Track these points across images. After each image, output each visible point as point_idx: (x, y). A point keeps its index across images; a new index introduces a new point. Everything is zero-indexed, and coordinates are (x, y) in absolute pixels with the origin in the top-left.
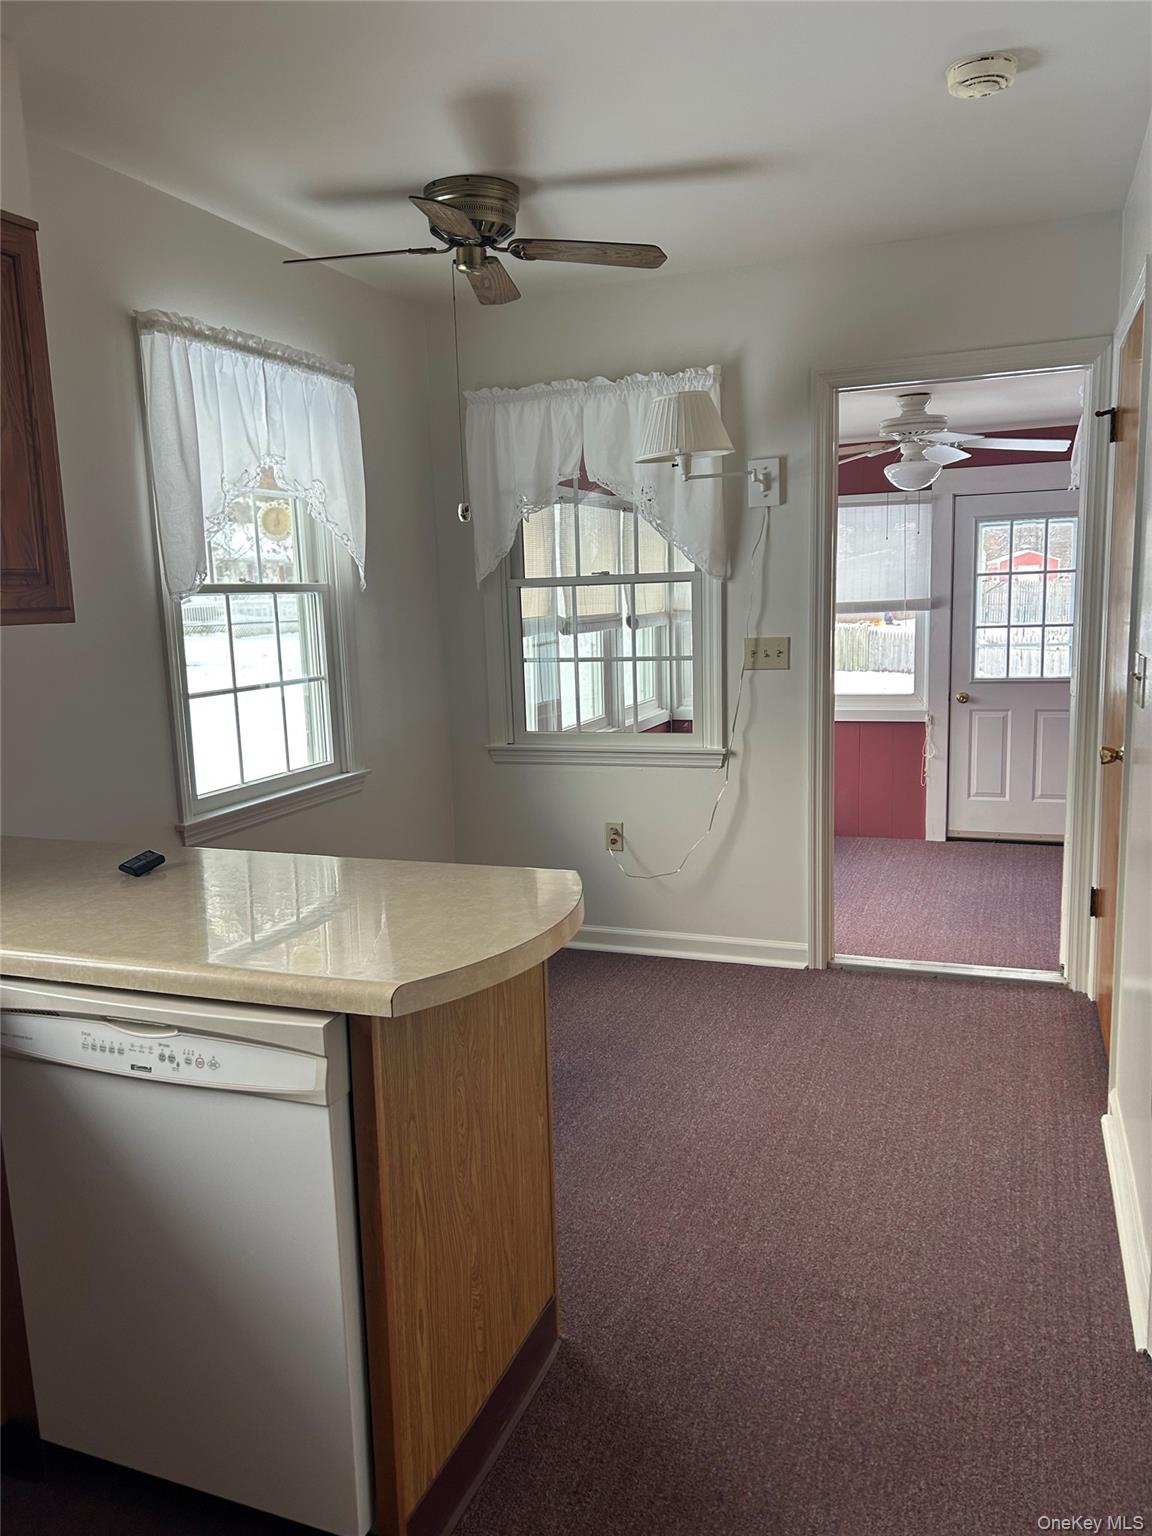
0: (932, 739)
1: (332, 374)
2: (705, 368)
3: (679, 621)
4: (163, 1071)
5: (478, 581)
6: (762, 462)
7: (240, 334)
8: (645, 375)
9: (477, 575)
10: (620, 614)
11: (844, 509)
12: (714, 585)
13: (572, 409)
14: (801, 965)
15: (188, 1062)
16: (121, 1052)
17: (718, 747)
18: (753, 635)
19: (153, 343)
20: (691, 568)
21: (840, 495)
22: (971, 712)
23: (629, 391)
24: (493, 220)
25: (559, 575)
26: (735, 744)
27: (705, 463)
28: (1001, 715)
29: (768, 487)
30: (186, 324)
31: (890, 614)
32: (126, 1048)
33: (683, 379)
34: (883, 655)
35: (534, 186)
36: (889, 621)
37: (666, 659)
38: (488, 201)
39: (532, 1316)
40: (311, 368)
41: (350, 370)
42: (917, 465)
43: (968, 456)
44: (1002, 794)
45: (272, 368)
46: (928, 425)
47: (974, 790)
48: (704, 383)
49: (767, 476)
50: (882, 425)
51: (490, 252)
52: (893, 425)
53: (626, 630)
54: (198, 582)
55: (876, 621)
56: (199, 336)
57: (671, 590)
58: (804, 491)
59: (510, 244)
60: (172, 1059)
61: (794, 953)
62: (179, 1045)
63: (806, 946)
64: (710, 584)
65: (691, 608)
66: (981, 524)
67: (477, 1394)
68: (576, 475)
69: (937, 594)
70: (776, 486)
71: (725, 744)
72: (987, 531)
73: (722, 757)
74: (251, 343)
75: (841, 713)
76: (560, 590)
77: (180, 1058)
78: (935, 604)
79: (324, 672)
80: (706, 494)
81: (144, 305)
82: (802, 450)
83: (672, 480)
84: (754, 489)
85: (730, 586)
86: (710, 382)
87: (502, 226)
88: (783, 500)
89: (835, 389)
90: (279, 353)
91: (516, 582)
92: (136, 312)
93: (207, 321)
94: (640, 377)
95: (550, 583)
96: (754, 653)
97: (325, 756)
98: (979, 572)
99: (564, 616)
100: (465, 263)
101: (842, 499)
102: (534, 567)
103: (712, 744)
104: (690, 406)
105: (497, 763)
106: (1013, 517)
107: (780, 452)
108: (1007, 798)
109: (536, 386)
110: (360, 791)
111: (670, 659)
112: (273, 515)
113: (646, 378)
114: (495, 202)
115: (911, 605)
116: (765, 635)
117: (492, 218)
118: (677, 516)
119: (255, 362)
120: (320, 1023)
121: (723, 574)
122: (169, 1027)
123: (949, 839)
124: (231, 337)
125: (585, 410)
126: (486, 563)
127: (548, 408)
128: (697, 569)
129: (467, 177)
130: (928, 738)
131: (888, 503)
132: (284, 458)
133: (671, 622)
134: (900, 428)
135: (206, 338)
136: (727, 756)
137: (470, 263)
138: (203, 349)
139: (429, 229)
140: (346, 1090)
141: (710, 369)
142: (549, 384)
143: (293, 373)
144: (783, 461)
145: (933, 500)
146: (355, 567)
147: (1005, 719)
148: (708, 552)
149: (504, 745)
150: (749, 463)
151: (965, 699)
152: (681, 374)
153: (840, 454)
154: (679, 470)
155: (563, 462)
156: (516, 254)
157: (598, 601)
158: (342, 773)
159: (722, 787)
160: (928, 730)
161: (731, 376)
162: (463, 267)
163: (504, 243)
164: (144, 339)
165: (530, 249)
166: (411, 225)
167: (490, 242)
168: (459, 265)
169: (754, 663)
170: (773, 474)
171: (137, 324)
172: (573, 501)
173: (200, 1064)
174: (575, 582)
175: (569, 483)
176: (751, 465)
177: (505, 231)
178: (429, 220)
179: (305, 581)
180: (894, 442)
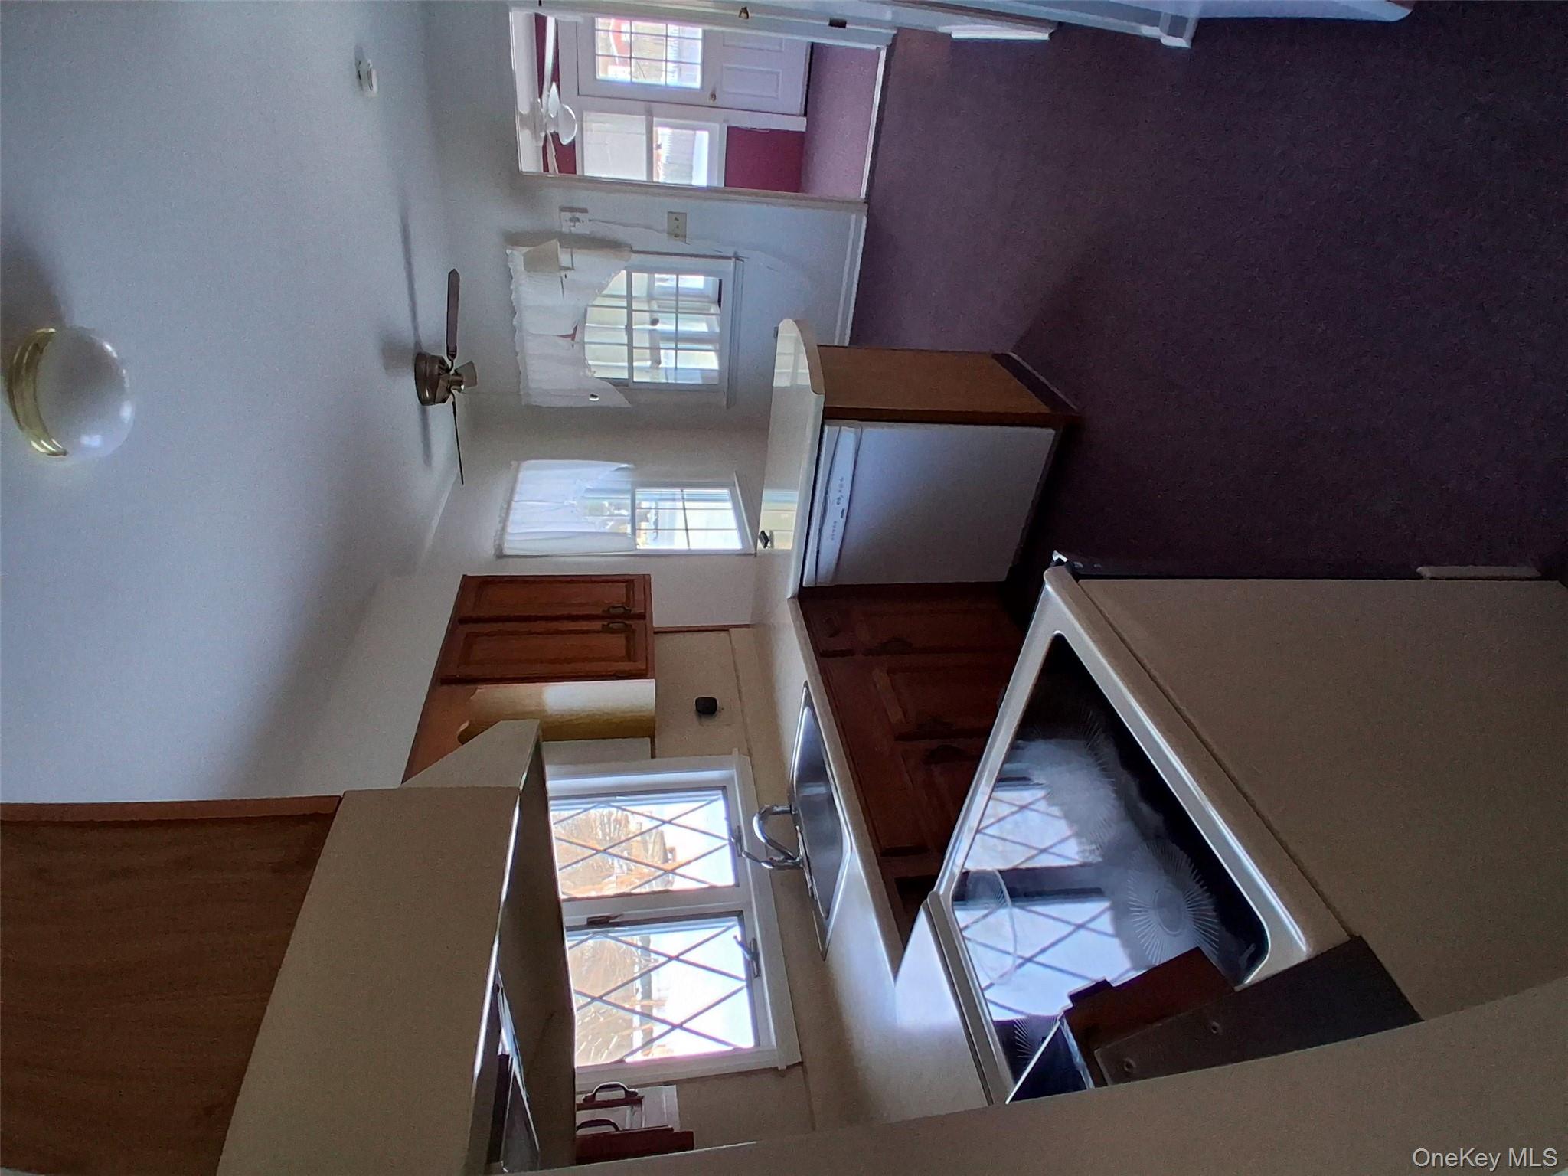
0: (739, 121)
1: (517, 471)
2: (507, 255)
4: (844, 504)
5: (629, 406)
6: (565, 224)
8: (512, 293)
9: (626, 406)
11: (585, 172)
12: (636, 259)
13: (531, 340)
14: (865, 219)
15: (840, 491)
16: (835, 523)
17: (732, 262)
18: (666, 234)
19: (509, 549)
20: (624, 272)
21: (575, 173)
22: (721, 93)
23: (522, 304)
24: (437, 366)
26: (730, 251)
27: (565, 259)
28: (725, 71)
29: (578, 220)
30: (499, 533)
31: (654, 146)
32: (834, 520)
33: (514, 270)
35: (418, 344)
36: (659, 147)
38: (427, 369)
39: (994, 364)
40: (515, 481)
41: (514, 463)
42: (561, 121)
43: (554, 82)
44: (777, 74)
45: (516, 498)
46: (536, 112)
48: (518, 256)
49: (571, 220)
50: (535, 142)
51: (452, 372)
52: (536, 137)
53: (659, 327)
54: (630, 541)
55: (658, 155)
56: (503, 529)
57: (636, 297)
58: (578, 196)
59: (449, 359)
60: (839, 499)
62: (832, 497)
64: (633, 260)
65: (650, 274)
66: (598, 78)
68: (569, 340)
69: (643, 112)
70: (578, 215)
71: (731, 258)
72: (601, 73)
73: (737, 261)
75: (719, 182)
76: (635, 364)
77: (839, 495)
78: (650, 114)
79: (678, 489)
80: (581, 258)
81: (490, 551)
82: (557, 196)
83: (573, 280)
84: (579, 229)
85: (634, 249)
86: (515, 252)
87: (439, 363)
88: (585, 211)
89: (520, 173)
90: (509, 495)
91: (630, 383)
92: (493, 556)
93: (495, 524)
94: (513, 297)
95: (631, 368)
96: (676, 236)
97: (725, 492)
98: (629, 80)
99: (650, 362)
100: (461, 385)
101: (579, 172)
102: (625, 375)
103: (729, 266)
104: (532, 264)
105: (735, 401)
106: (594, 55)
107: (558, 210)
108: (780, 71)
109: (518, 361)
113: (514, 293)
114: (427, 364)
115: (650, 130)
116: (665, 227)
117: (437, 368)
119: (514, 505)
120: (826, 428)
121: (628, 253)
122: (825, 498)
123: (805, 115)
125: (532, 332)
126: (619, 400)
127: (531, 355)
128: (625, 268)
130: (738, 124)
131: (582, 144)
134: (538, 132)
135: (504, 525)
136: (737, 258)
137: (460, 383)
138: (511, 527)
139: (442, 405)
141: (508, 252)
142: (516, 353)
144: (563, 209)
145: (582, 111)
146: (619, 469)
147: (728, 69)
148: (615, 261)
150: (563, 231)
151: (714, 97)
152: (512, 270)
153: (554, 172)
154: (568, 273)
155: (562, 348)
156: (454, 356)
158: (735, 485)
159: (755, 262)
160: (733, 124)
161: (514, 239)
162: (463, 387)
163: (449, 363)
164: (507, 552)
165: (451, 349)
166: (440, 414)
167: (448, 370)
168: (461, 389)
169: (682, 236)
170: (570, 216)
171: (500, 555)
172: (583, 344)
173: (841, 486)
174: (630, 346)
175: (573, 346)
176: (565, 230)
177: (442, 361)
178: (438, 403)
179: (629, 496)
180: (546, 137)
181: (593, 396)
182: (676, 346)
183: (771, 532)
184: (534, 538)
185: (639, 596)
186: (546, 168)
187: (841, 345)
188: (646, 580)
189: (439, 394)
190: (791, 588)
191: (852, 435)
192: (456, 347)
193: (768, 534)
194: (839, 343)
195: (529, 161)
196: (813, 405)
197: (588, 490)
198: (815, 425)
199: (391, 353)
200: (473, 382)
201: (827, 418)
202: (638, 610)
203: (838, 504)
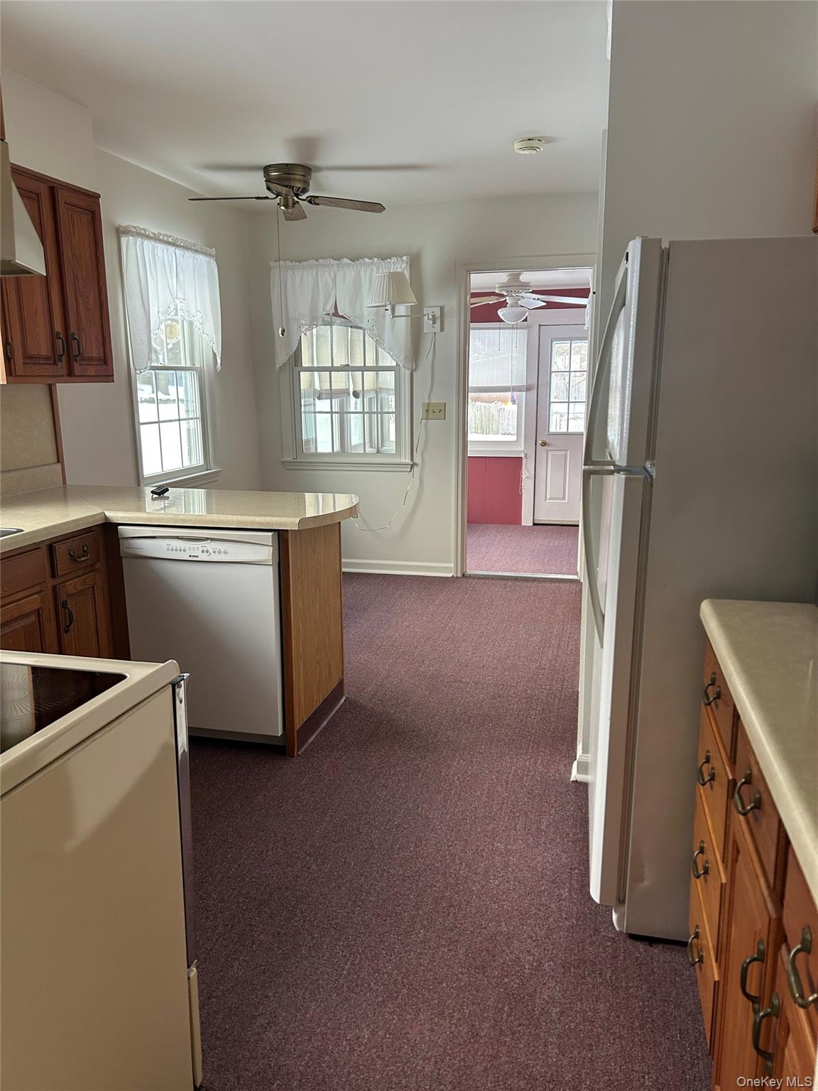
0: (526, 467)
1: (205, 254)
2: (402, 257)
3: (383, 395)
5: (277, 367)
6: (430, 310)
7: (166, 235)
8: (370, 259)
9: (277, 364)
10: (349, 389)
11: (473, 331)
13: (330, 275)
14: (450, 575)
15: (214, 552)
16: (184, 551)
17: (408, 461)
18: (427, 401)
19: (128, 242)
20: (394, 364)
21: (471, 323)
22: (548, 451)
23: (361, 266)
24: (300, 186)
25: (315, 365)
26: (417, 459)
27: (401, 309)
28: (564, 453)
29: (434, 323)
30: (143, 232)
32: (187, 549)
33: (390, 262)
34: (508, 424)
35: (319, 169)
37: (374, 413)
38: (296, 176)
39: (335, 684)
40: (196, 251)
41: (213, 251)
42: (515, 309)
43: (545, 304)
44: (564, 498)
45: (179, 252)
46: (522, 288)
47: (548, 497)
48: (401, 266)
49: (434, 316)
50: (497, 286)
51: (296, 199)
52: (503, 286)
53: (353, 399)
54: (149, 365)
56: (148, 237)
57: (375, 375)
58: (452, 325)
59: (307, 198)
60: (207, 552)
61: (445, 568)
62: (210, 546)
63: (452, 565)
64: (405, 373)
65: (394, 387)
66: (555, 342)
67: (319, 699)
68: (332, 311)
69: (529, 383)
70: (438, 322)
71: (412, 460)
72: (557, 346)
73: (410, 466)
74: (170, 240)
75: (472, 451)
76: (316, 373)
77: (211, 551)
78: (528, 389)
79: (199, 415)
80: (403, 325)
81: (124, 222)
82: (452, 302)
83: (384, 316)
84: (427, 323)
85: (414, 373)
86: (404, 265)
87: (304, 189)
88: (442, 330)
89: (469, 272)
90: (182, 244)
91: (298, 369)
92: (119, 225)
93: (152, 229)
94: (367, 260)
95: (311, 369)
96: (427, 410)
97: (198, 460)
98: (553, 370)
99: (319, 389)
100: (284, 206)
101: (472, 325)
102: (306, 362)
103: (405, 459)
104: (395, 278)
105: (287, 469)
106: (571, 339)
107: (441, 304)
108: (566, 501)
109: (311, 261)
110: (216, 481)
111: (377, 413)
112: (168, 329)
113: (371, 261)
114: (301, 177)
115: (515, 389)
116: (433, 401)
117: (298, 185)
118: (387, 335)
119: (171, 249)
120: (271, 534)
121: (410, 367)
122: (207, 539)
123: (534, 524)
124: (161, 237)
125: (337, 276)
126: (282, 358)
127: (317, 274)
128: (397, 365)
129: (287, 165)
130: (524, 466)
131: (500, 328)
132: (184, 300)
133: (377, 396)
134: (506, 288)
135: (151, 238)
136: (412, 466)
137: (286, 206)
138: (150, 244)
139: (266, 187)
140: (278, 561)
141: (404, 258)
142: (317, 260)
143: (188, 254)
144: (442, 309)
145: (528, 327)
146: (215, 355)
147: (566, 455)
148: (403, 356)
149: (291, 459)
150: (425, 309)
151: (544, 444)
152: (389, 260)
153: (472, 302)
154: (389, 312)
155: (325, 304)
156: (310, 202)
157: (340, 381)
158: (208, 470)
159: (409, 482)
160: (524, 462)
161: (415, 262)
162: (283, 208)
163: (304, 197)
164: (124, 240)
165: (317, 201)
166: (256, 184)
167: (297, 195)
168: (281, 206)
169: (427, 416)
170: (437, 316)
171: (120, 232)
172: (331, 324)
173: (220, 552)
174: (331, 369)
175: (328, 314)
176: (426, 311)
177: (305, 190)
178: (267, 184)
179: (188, 365)
180: (503, 296)
181: (283, 331)
182: (335, 413)
183: (168, 498)
184: (140, 265)
185: (91, 371)
186: (474, 295)
187: (342, 564)
188: (108, 376)
189: (273, 186)
190: (115, 515)
191: (266, 557)
192: (318, 205)
193: (166, 495)
194: (344, 563)
195: (479, 281)
196: (289, 522)
197: (191, 324)
198: (272, 524)
199: (308, 144)
200: (288, 218)
201: (278, 534)
202: (77, 368)
203: (203, 551)
